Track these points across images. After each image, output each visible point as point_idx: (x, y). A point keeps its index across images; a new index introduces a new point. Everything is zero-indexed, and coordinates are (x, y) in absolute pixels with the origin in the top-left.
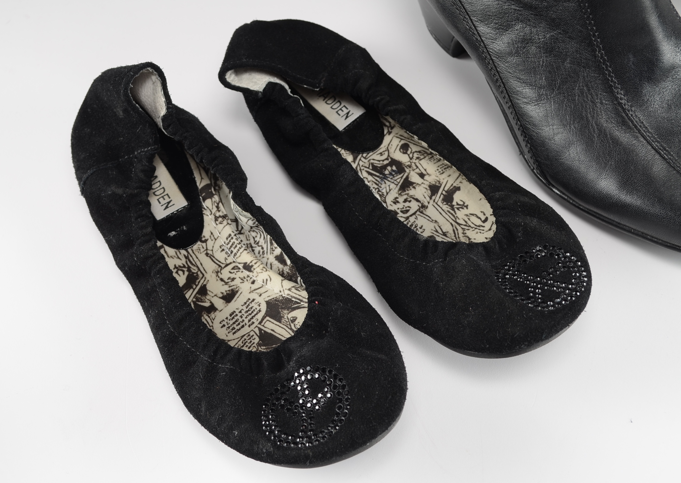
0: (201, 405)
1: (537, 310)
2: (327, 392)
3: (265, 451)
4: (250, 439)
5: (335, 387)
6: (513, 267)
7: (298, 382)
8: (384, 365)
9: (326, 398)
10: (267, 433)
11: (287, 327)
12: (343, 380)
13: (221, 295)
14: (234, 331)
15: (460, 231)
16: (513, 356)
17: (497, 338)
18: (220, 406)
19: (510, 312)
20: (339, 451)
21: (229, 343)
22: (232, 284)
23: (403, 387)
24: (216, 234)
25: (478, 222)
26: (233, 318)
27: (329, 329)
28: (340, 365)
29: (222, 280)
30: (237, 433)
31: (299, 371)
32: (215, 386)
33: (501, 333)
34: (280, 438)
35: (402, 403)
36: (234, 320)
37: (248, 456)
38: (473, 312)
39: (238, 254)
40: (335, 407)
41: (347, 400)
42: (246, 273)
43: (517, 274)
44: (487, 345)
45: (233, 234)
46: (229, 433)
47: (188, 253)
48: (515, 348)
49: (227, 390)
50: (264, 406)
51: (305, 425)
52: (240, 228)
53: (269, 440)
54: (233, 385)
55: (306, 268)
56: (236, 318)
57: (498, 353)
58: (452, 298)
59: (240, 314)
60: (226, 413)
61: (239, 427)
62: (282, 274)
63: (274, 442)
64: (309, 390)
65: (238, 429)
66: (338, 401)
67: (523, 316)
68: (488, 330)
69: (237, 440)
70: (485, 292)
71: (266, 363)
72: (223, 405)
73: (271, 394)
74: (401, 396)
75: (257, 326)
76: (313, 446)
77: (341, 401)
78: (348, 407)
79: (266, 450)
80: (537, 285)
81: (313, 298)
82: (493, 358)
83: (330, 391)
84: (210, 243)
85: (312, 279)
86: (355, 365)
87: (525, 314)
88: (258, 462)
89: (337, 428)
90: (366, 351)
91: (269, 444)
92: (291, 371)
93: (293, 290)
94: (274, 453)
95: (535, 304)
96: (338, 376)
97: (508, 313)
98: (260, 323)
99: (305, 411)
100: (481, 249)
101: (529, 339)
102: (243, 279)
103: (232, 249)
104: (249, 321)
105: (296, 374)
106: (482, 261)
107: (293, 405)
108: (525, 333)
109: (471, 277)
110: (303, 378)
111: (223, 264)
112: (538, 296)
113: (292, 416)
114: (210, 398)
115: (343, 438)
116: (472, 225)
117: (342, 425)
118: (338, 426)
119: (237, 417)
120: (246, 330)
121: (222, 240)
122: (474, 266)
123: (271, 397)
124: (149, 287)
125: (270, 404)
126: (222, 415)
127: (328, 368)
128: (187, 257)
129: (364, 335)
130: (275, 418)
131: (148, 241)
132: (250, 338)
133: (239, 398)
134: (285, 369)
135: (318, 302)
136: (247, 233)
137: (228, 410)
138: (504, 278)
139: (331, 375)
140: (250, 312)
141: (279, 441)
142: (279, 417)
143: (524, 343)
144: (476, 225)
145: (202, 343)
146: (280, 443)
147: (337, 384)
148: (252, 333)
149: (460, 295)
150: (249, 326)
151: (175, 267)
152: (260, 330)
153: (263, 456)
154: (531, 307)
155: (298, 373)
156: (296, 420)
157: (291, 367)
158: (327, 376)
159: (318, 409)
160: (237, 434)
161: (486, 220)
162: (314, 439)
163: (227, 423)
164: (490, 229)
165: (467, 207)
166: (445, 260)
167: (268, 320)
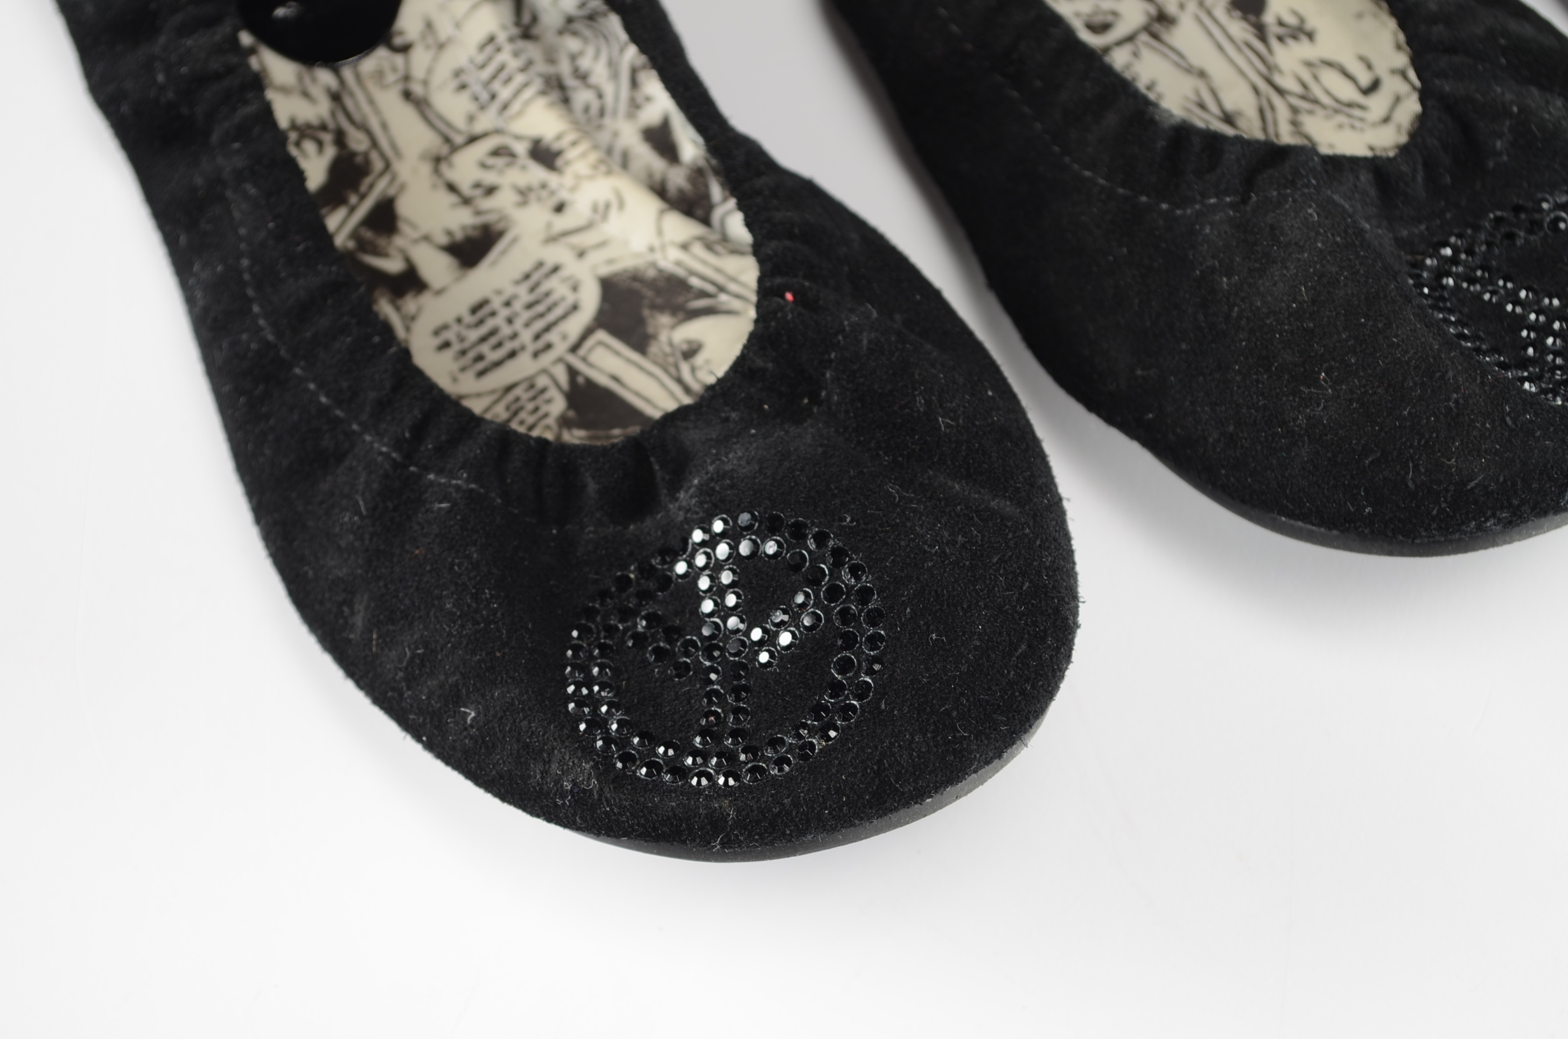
0: (351, 607)
1: (1552, 407)
2: (803, 606)
3: (568, 786)
4: (518, 741)
5: (834, 593)
6: (1470, 252)
7: (700, 560)
8: (1010, 536)
9: (797, 627)
10: (583, 727)
11: (666, 371)
12: (864, 572)
13: (443, 240)
14: (480, 366)
15: (1283, 113)
16: (1449, 553)
17: (1407, 486)
18: (420, 617)
19: (1461, 401)
20: (830, 813)
21: (466, 403)
22: (487, 204)
23: (1068, 619)
24: (445, 30)
25: (1347, 92)
26: (481, 322)
27: (823, 394)
28: (857, 521)
29: (452, 188)
30: (473, 714)
31: (711, 524)
32: (407, 547)
33: (1423, 470)
34: (624, 747)
35: (1058, 674)
36: (483, 330)
37: (503, 799)
38: (1331, 387)
39: (516, 107)
40: (830, 663)
41: (873, 640)
42: (537, 173)
43: (1483, 277)
44: (1365, 507)
45: (502, 37)
46: (446, 712)
47: (342, 82)
48: (1464, 527)
49: (452, 564)
50: (575, 634)
51: (715, 713)
52: (526, 18)
53: (587, 749)
54: (473, 549)
55: (759, 174)
56: (490, 324)
57: (1400, 537)
58: (1258, 334)
59: (504, 313)
60: (441, 642)
61: (483, 696)
62: (660, 190)
63: (605, 758)
64: (738, 596)
65: (479, 703)
66: (840, 642)
67: (1505, 421)
68: (1379, 454)
69: (471, 738)
70: (1380, 325)
71: (592, 487)
72: (432, 613)
73: (604, 595)
74: (1058, 649)
75: (560, 360)
76: (739, 787)
77: (850, 641)
78: (877, 667)
79: (574, 783)
80: (1550, 322)
81: (778, 280)
82: (1376, 553)
83: (815, 605)
84: (420, 59)
85: (779, 216)
86: (909, 524)
87: (1509, 414)
88: (539, 824)
89: (833, 734)
90: (950, 483)
91: (587, 766)
92: (681, 522)
93: (698, 249)
94: (600, 795)
95: (1543, 385)
96: (847, 555)
97: (1452, 404)
98: (574, 349)
99: (718, 663)
100: (1365, 177)
101: (1516, 502)
102: (524, 194)
103: (496, 86)
104: (537, 337)
105: (698, 536)
106: (1368, 219)
107: (677, 640)
108: (1505, 481)
109: (1334, 269)
110: (722, 550)
111: (458, 131)
112: (1554, 360)
113: (671, 678)
114: (386, 586)
115: (851, 770)
116: (1325, 100)
117: (849, 727)
118: (836, 729)
119: (479, 661)
120: (522, 367)
121: (463, 53)
122: (1346, 232)
123: (602, 604)
124: (199, 181)
125: (597, 627)
126: (426, 647)
127: (813, 524)
128: (336, 98)
129: (948, 426)
130: (610, 678)
131: (210, 23)
132: (534, 398)
133: (492, 596)
134: (658, 512)
135: (794, 296)
136: (550, 37)
137: (450, 634)
138: (1436, 285)
139: (824, 550)
140: (540, 308)
141: (621, 759)
142: (626, 676)
143: (1498, 513)
144: (1337, 101)
145: (372, 395)
146: (624, 767)
147: (843, 582)
148: (542, 381)
149: (1290, 324)
150: (536, 355)
151: (294, 126)
152: (573, 373)
153: (559, 802)
154: (1530, 392)
155: (707, 530)
156: (684, 693)
157: (680, 509)
158: (810, 552)
159: (768, 664)
160: (474, 719)
161: (1374, 86)
162: (746, 763)
163: (442, 677)
164: (1386, 120)
165: (1310, 36)
166: (1245, 200)
167: (601, 343)
